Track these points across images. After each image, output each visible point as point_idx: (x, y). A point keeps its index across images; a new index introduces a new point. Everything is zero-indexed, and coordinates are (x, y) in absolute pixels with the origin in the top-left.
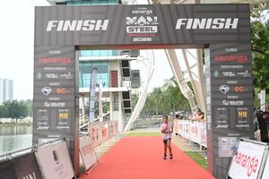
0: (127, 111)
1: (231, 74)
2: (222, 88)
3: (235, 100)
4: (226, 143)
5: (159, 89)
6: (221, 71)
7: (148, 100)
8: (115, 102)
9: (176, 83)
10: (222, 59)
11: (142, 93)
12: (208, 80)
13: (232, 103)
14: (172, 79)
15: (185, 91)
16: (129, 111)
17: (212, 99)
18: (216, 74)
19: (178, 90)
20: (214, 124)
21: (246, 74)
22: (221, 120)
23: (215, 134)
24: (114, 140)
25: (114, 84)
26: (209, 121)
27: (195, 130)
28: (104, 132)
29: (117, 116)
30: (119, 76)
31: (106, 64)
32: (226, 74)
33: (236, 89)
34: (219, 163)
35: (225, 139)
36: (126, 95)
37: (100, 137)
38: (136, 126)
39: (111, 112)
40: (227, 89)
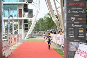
0: (26, 29)
1: (76, 12)
2: (72, 18)
3: (78, 24)
4: (73, 45)
5: (42, 19)
6: (71, 10)
7: (36, 24)
8: (20, 24)
9: (50, 16)
10: (72, 4)
11: (34, 20)
12: (65, 15)
13: (76, 26)
14: (48, 14)
15: (54, 20)
16: (27, 29)
17: (67, 24)
18: (69, 12)
19: (51, 19)
20: (68, 35)
21: (83, 12)
22: (71, 34)
23: (68, 40)
24: (19, 43)
25: (20, 16)
26: (66, 34)
27: (59, 38)
28: (15, 39)
29: (21, 31)
30: (23, 12)
31: (16, 6)
32: (74, 12)
33: (79, 19)
34: (69, 54)
35: (72, 43)
36: (26, 21)
37: (13, 41)
38: (31, 36)
39: (18, 29)
40: (74, 19)
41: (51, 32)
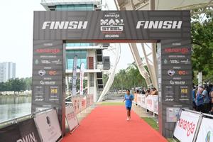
0: (100, 87)
1: (176, 62)
4: (172, 112)
5: (124, 71)
6: (169, 60)
7: (115, 79)
8: (91, 80)
10: (170, 50)
11: (112, 73)
12: (160, 66)
13: (177, 83)
14: (133, 64)
15: (143, 72)
16: (102, 87)
17: (162, 80)
18: (166, 62)
19: (138, 71)
20: (163, 98)
21: (187, 62)
22: (169, 95)
23: (164, 105)
24: (90, 109)
25: (91, 66)
26: (160, 95)
27: (150, 102)
28: (83, 103)
29: (93, 90)
30: (94, 61)
31: (85, 52)
32: (172, 62)
33: (180, 73)
34: (167, 126)
35: (171, 109)
36: (99, 75)
37: (80, 106)
38: (107, 98)
39: (88, 87)
40: (173, 72)
41: (138, 91)
